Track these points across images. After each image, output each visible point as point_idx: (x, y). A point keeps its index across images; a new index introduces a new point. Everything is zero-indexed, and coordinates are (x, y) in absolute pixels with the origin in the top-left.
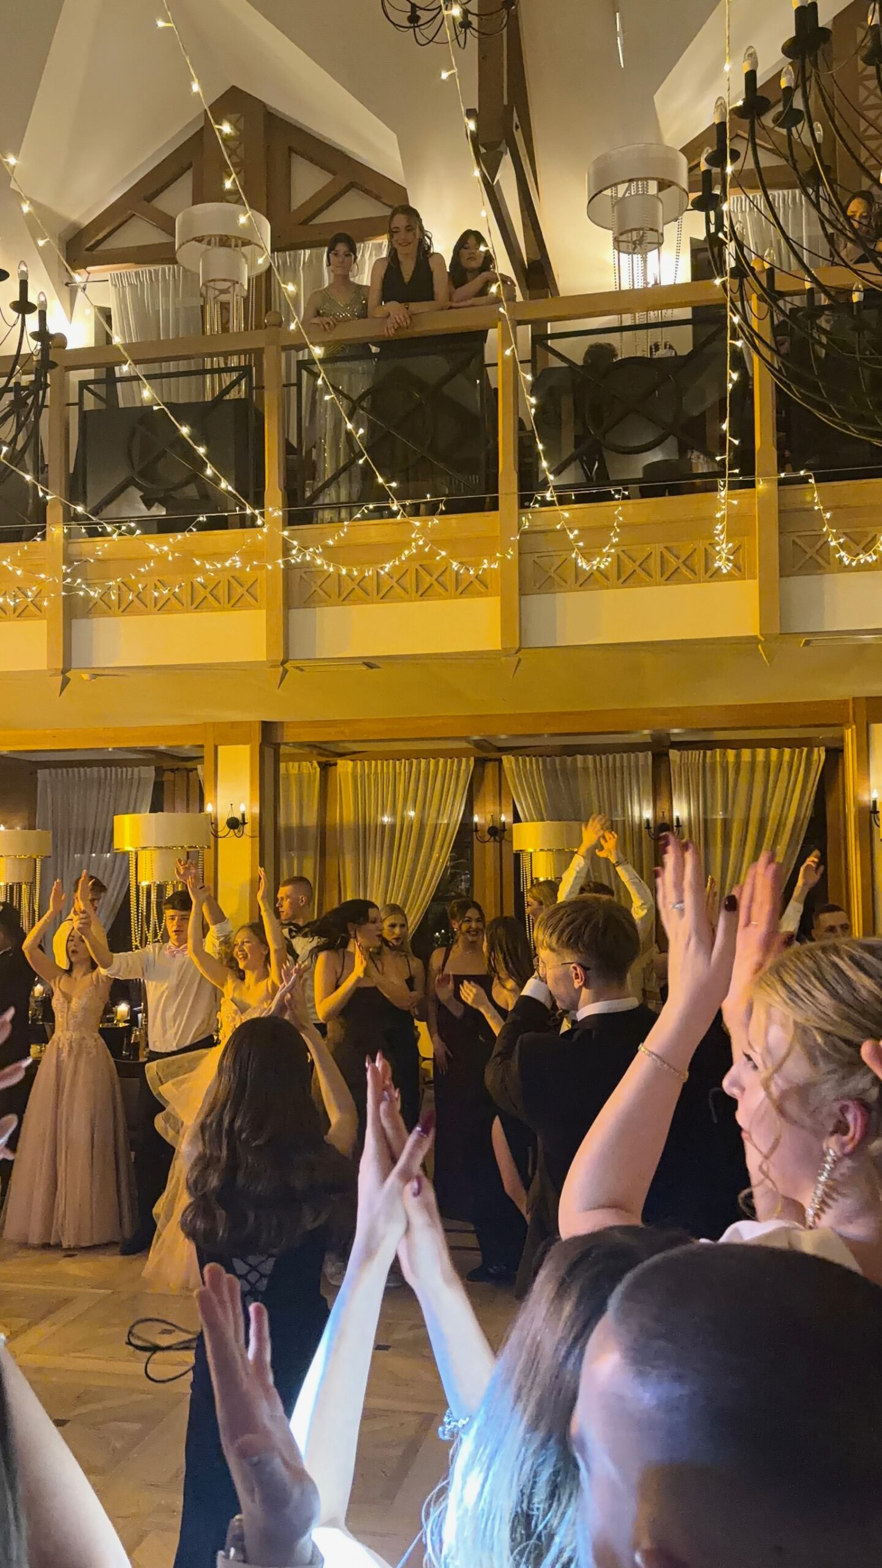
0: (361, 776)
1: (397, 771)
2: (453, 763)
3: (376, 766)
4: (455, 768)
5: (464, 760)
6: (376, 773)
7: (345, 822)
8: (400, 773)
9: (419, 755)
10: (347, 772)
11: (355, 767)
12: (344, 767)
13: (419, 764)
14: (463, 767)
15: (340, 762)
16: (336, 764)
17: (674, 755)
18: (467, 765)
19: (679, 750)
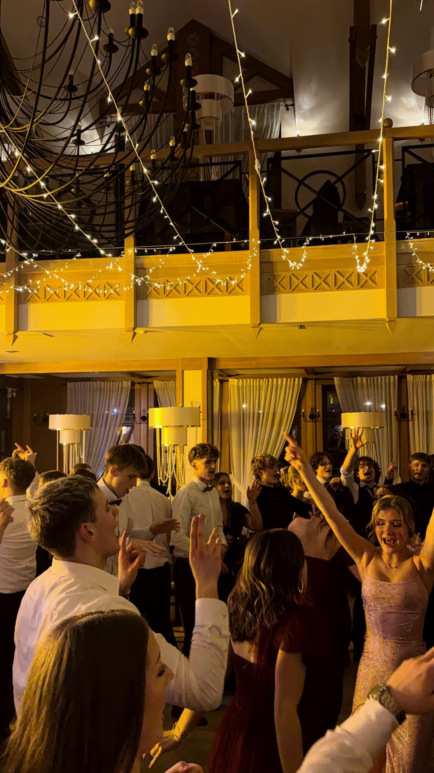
0: (242, 387)
1: (261, 384)
2: (291, 380)
3: (249, 382)
4: (292, 383)
5: (297, 379)
6: (250, 385)
7: (232, 411)
8: (262, 386)
9: (272, 376)
10: (234, 385)
11: (238, 382)
12: (233, 382)
13: (273, 381)
14: (296, 382)
15: (230, 380)
16: (228, 381)
17: (410, 377)
18: (298, 382)
19: (412, 375)
